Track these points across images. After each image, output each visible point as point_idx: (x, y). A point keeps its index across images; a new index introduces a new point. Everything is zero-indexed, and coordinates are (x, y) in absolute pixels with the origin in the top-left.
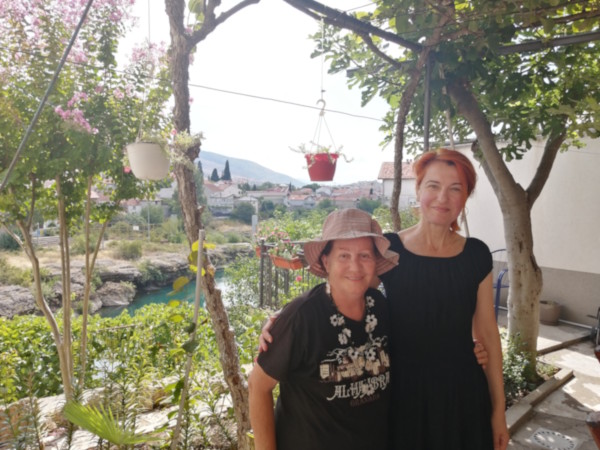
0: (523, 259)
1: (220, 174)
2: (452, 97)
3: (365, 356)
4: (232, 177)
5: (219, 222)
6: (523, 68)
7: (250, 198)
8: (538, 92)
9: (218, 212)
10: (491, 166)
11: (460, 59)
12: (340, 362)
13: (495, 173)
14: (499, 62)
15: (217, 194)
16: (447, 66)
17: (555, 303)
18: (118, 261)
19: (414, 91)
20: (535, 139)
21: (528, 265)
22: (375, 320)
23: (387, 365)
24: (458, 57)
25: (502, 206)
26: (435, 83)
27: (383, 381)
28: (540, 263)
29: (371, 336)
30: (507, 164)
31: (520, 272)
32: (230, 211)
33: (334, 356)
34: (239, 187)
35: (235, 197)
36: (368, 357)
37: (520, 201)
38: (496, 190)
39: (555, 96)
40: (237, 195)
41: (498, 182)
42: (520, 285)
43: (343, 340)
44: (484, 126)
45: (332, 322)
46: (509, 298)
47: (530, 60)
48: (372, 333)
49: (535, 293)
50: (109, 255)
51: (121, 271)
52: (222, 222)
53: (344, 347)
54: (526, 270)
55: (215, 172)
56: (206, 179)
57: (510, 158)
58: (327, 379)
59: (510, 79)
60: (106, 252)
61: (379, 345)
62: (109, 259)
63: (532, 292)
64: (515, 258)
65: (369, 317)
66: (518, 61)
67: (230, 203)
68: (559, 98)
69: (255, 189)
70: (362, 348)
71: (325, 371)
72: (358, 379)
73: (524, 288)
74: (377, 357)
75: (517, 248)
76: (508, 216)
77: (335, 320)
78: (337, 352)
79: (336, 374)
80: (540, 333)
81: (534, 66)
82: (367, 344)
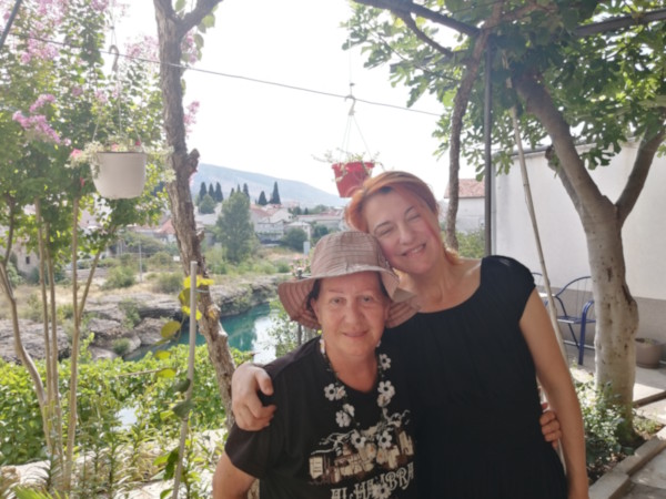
0: (612, 290)
1: (268, 197)
2: (519, 93)
3: (376, 442)
4: (282, 200)
5: (267, 250)
6: (608, 53)
7: (302, 223)
8: (629, 82)
9: (266, 240)
10: (569, 175)
11: (528, 45)
12: (339, 453)
13: (575, 184)
14: (577, 46)
15: (265, 219)
16: (511, 54)
17: (655, 341)
18: (157, 295)
19: (472, 86)
20: (624, 140)
21: (620, 297)
22: (392, 389)
23: (410, 452)
24: (526, 42)
25: (584, 224)
26: (497, 75)
27: (404, 477)
28: (634, 292)
29: (385, 412)
30: (591, 172)
31: (609, 306)
32: (279, 238)
33: (331, 445)
34: (289, 210)
35: (285, 222)
36: (380, 443)
37: (607, 218)
38: (577, 205)
39: (650, 87)
40: (287, 220)
41: (579, 194)
42: (611, 322)
43: (342, 420)
44: (561, 127)
45: (328, 395)
46: (596, 337)
47: (617, 43)
48: (388, 407)
49: (629, 331)
50: (148, 289)
51: (160, 306)
52: (271, 250)
53: (345, 430)
54: (617, 303)
55: (263, 195)
56: (252, 203)
57: (593, 165)
58: (319, 478)
59: (592, 67)
60: (145, 285)
61: (398, 424)
62: (148, 293)
63: (626, 330)
64: (602, 288)
65: (382, 385)
66: (602, 44)
67: (280, 229)
68: (655, 88)
69: (307, 212)
70: (372, 430)
71: (316, 466)
72: (366, 476)
73: (616, 324)
74: (395, 441)
75: (606, 276)
76: (593, 236)
77: (332, 392)
78: (335, 438)
79: (332, 472)
80: (636, 379)
81: (622, 50)
82: (379, 424)
